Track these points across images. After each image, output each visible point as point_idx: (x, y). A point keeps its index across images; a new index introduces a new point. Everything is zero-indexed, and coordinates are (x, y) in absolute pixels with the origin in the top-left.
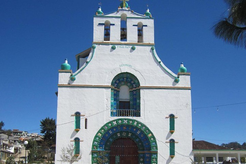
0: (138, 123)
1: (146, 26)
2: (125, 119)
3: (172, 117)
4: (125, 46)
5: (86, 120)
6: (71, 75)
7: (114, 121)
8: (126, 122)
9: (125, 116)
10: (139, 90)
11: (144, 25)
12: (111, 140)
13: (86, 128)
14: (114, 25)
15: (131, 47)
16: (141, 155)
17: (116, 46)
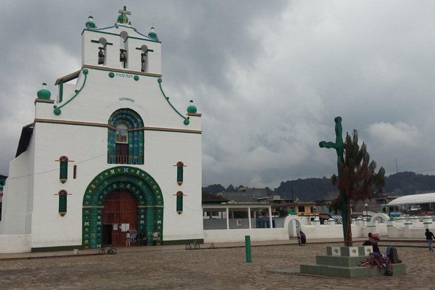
0: (142, 172)
1: (152, 51)
2: (126, 167)
3: (180, 166)
4: (125, 74)
5: (75, 167)
6: (55, 107)
7: (112, 169)
8: (126, 170)
9: (125, 163)
10: (143, 131)
11: (149, 49)
12: (105, 193)
13: (75, 177)
14: (112, 44)
15: (134, 75)
16: (143, 211)
17: (115, 73)
